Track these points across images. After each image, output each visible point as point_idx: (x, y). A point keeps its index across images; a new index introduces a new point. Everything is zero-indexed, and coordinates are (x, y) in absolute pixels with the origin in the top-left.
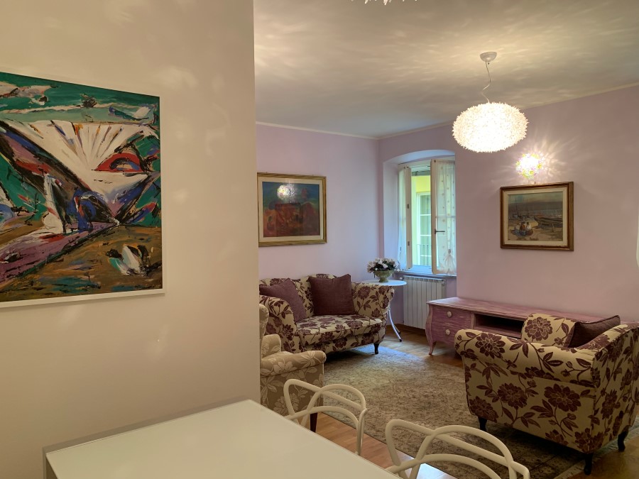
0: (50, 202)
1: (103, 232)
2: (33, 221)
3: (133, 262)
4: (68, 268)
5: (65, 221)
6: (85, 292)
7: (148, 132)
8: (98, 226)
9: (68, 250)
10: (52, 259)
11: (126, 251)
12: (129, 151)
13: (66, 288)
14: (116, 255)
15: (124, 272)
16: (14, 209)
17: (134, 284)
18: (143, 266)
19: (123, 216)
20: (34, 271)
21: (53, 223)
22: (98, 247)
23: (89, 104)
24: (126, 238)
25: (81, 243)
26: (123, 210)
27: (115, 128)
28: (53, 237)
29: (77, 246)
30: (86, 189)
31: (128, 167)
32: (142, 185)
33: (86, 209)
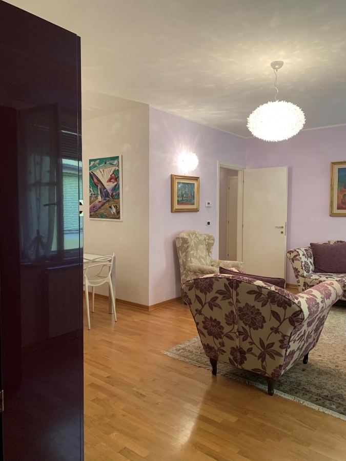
0: (99, 193)
1: (108, 201)
2: (96, 198)
3: (114, 210)
4: (102, 211)
5: (102, 197)
6: (105, 218)
7: (117, 168)
8: (107, 199)
9: (102, 205)
10: (100, 208)
11: (113, 207)
12: (113, 175)
13: (102, 216)
14: (111, 207)
15: (112, 213)
16: (94, 194)
17: (114, 217)
18: (116, 212)
19: (112, 196)
20: (96, 211)
21: (100, 198)
22: (107, 205)
23: (105, 163)
24: (113, 203)
25: (104, 203)
26: (112, 194)
27: (110, 168)
28: (99, 202)
29: (104, 204)
30: (105, 188)
31: (113, 180)
32: (116, 185)
33: (105, 194)
